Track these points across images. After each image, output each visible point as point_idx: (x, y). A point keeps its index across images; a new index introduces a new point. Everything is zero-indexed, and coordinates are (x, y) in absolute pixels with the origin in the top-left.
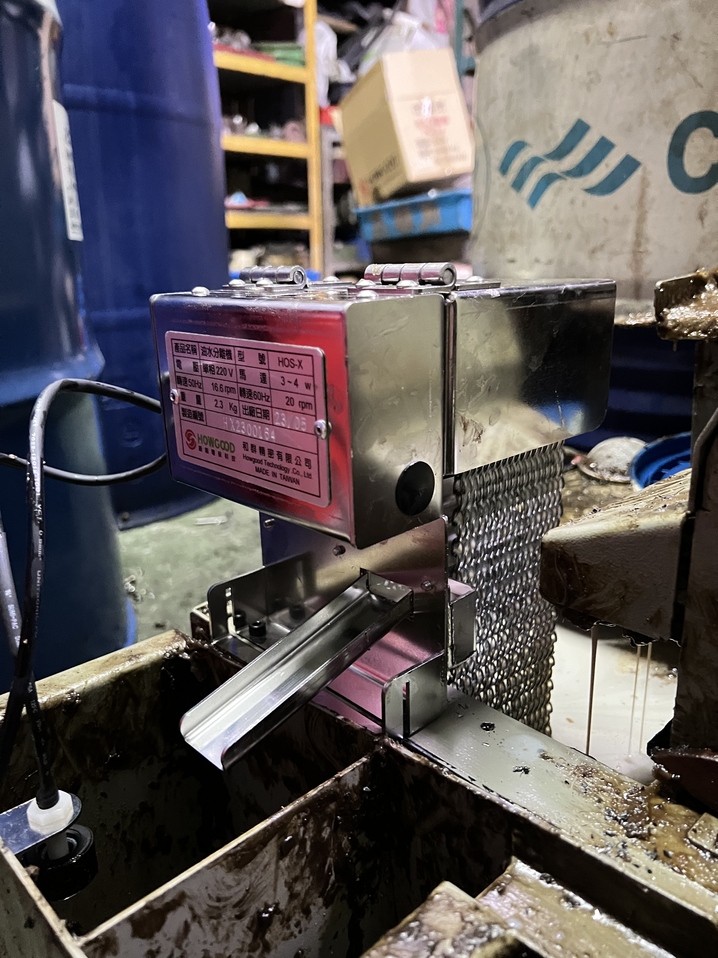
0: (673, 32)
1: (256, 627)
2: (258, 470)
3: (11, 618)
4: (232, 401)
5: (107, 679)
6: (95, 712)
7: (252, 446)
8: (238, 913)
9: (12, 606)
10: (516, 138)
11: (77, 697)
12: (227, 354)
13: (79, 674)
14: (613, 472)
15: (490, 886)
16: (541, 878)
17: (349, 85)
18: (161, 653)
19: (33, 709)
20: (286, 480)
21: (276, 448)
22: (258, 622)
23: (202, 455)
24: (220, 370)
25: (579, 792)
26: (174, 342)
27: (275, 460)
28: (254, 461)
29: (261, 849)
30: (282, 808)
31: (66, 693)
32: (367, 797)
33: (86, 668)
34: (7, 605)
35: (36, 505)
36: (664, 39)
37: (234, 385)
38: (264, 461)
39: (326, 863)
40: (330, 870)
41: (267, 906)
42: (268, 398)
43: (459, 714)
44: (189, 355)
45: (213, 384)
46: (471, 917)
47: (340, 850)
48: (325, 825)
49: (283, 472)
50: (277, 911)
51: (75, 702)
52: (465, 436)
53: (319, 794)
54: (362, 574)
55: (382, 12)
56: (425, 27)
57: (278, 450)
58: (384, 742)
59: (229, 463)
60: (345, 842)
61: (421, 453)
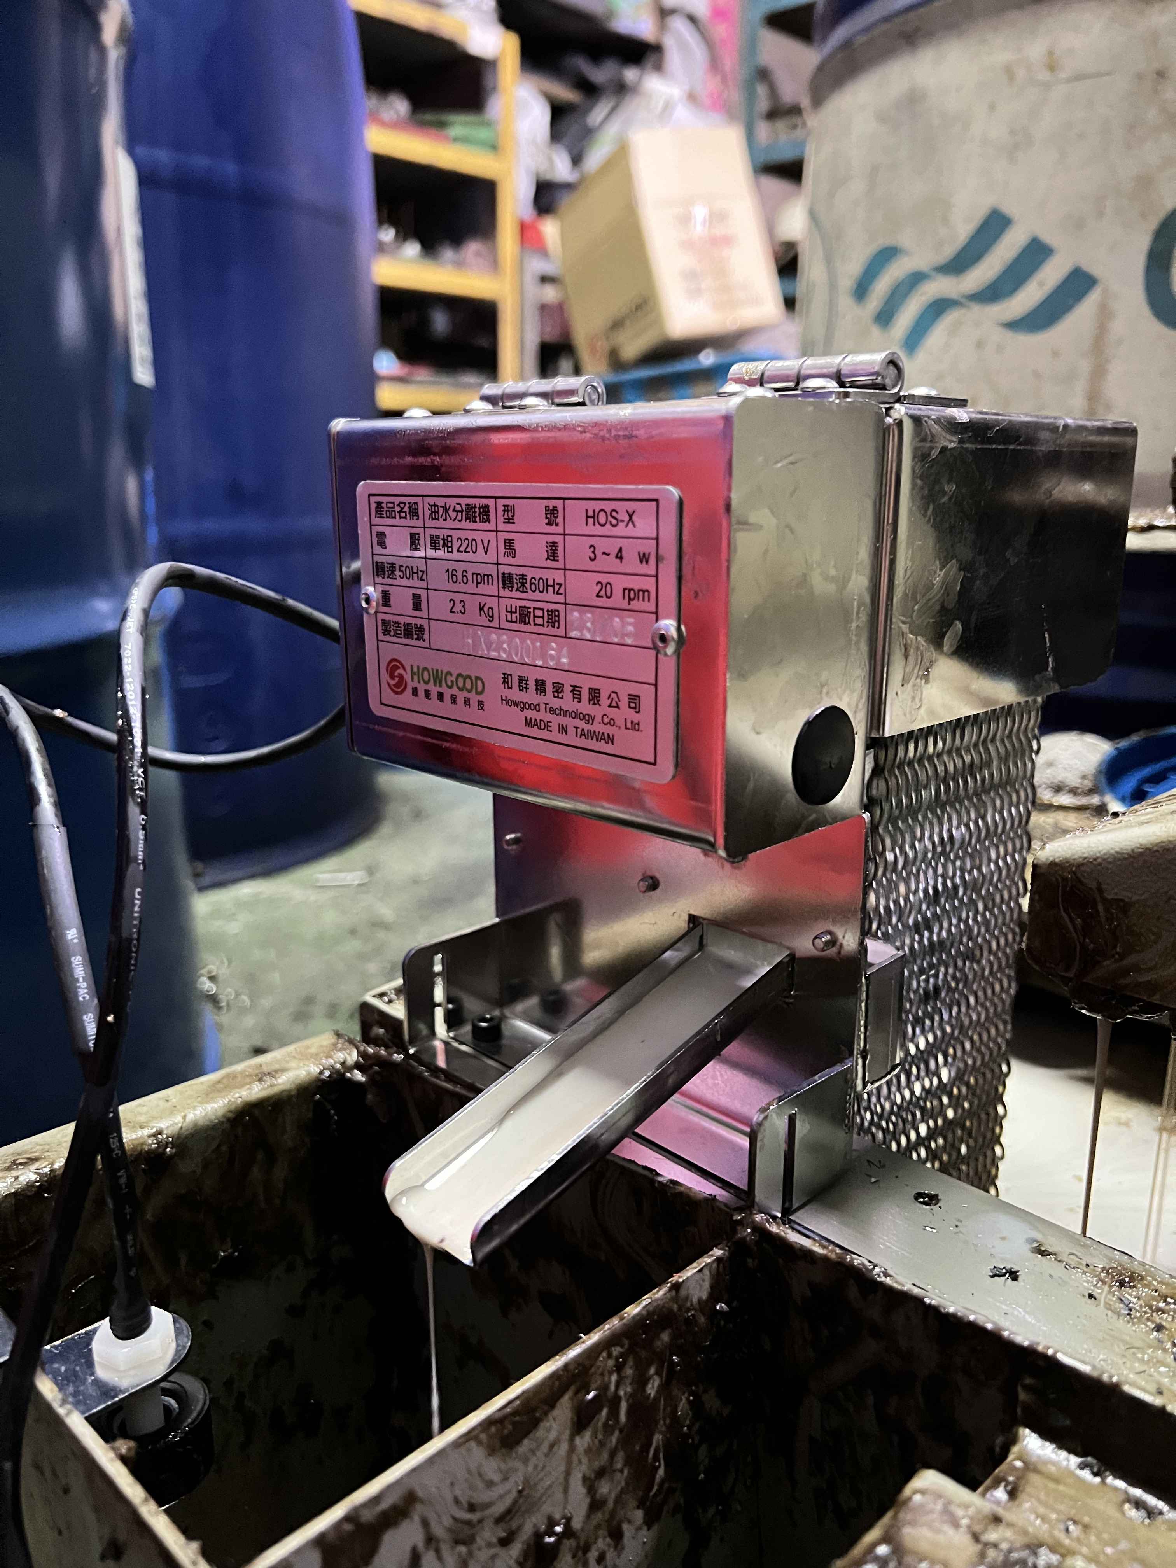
0: (1156, 65)
1: (484, 1025)
2: (529, 723)
3: (77, 980)
4: (483, 599)
5: (221, 1113)
6: (199, 1171)
7: (521, 679)
8: (504, 1534)
9: (79, 958)
10: (882, 242)
11: (167, 1143)
12: (480, 513)
13: (170, 1103)
14: (1058, 789)
15: (988, 1482)
16: (1082, 1466)
17: (568, 187)
18: (315, 1070)
19: (113, 1150)
20: (587, 738)
21: (567, 681)
22: (488, 1016)
23: (419, 704)
24: (465, 544)
25: (1118, 1314)
26: (373, 499)
27: (567, 702)
28: (523, 706)
29: (546, 1414)
30: (581, 1338)
31: (149, 1136)
32: (722, 1323)
33: (181, 1092)
34: (69, 958)
35: (135, 769)
36: (1140, 77)
37: (492, 570)
38: (543, 707)
39: (650, 1444)
40: (656, 1458)
41: (552, 1523)
42: (558, 588)
43: (870, 1176)
44: (403, 522)
45: (448, 571)
46: (992, 1535)
47: (675, 1422)
48: (652, 1371)
49: (581, 724)
50: (568, 1532)
51: (164, 1152)
52: (905, 668)
53: (644, 1312)
54: (691, 925)
55: (621, 74)
56: (692, 98)
57: (573, 684)
58: (753, 1221)
59: (472, 714)
60: (683, 1406)
61: (836, 689)
